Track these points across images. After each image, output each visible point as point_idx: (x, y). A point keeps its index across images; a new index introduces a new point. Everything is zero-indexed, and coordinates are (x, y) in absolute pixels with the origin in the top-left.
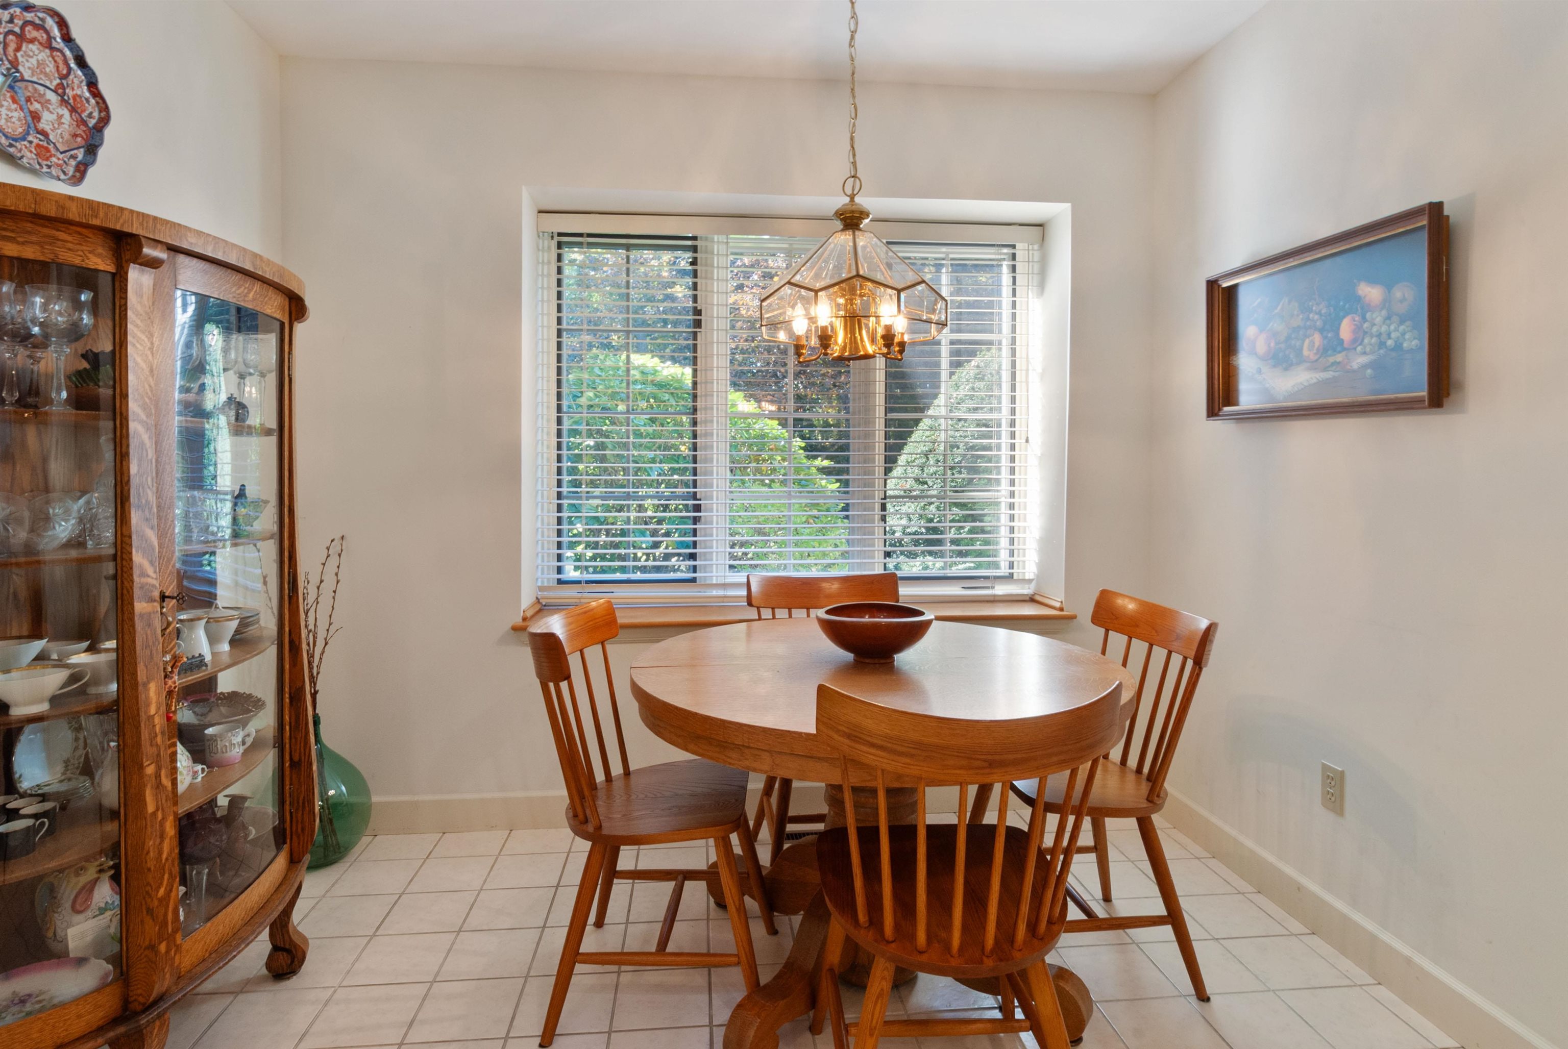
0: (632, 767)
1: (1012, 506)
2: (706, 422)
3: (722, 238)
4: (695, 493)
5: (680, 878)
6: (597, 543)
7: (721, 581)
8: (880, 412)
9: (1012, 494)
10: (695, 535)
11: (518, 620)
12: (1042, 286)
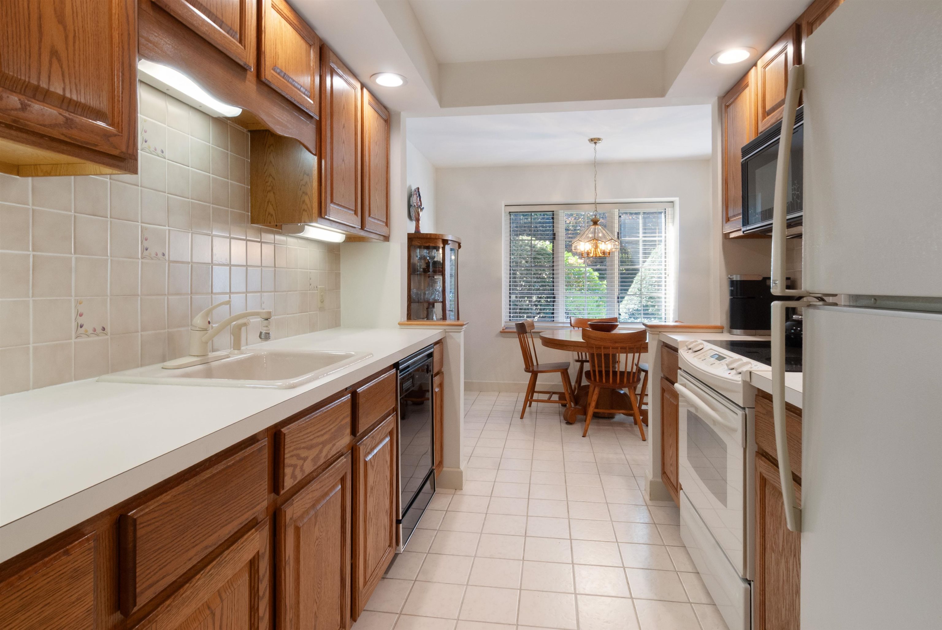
0: (539, 363)
1: (665, 298)
2: (557, 270)
3: (562, 211)
4: (553, 293)
5: (551, 393)
6: (516, 312)
7: (562, 321)
8: (616, 266)
9: (665, 294)
10: (553, 306)
11: (501, 330)
12: (673, 222)
